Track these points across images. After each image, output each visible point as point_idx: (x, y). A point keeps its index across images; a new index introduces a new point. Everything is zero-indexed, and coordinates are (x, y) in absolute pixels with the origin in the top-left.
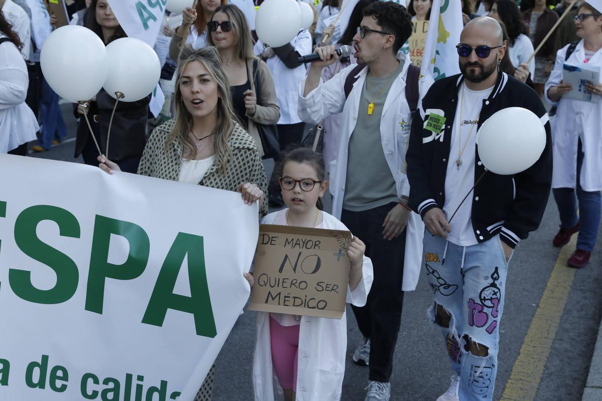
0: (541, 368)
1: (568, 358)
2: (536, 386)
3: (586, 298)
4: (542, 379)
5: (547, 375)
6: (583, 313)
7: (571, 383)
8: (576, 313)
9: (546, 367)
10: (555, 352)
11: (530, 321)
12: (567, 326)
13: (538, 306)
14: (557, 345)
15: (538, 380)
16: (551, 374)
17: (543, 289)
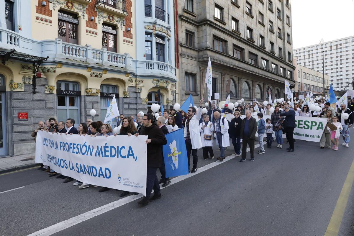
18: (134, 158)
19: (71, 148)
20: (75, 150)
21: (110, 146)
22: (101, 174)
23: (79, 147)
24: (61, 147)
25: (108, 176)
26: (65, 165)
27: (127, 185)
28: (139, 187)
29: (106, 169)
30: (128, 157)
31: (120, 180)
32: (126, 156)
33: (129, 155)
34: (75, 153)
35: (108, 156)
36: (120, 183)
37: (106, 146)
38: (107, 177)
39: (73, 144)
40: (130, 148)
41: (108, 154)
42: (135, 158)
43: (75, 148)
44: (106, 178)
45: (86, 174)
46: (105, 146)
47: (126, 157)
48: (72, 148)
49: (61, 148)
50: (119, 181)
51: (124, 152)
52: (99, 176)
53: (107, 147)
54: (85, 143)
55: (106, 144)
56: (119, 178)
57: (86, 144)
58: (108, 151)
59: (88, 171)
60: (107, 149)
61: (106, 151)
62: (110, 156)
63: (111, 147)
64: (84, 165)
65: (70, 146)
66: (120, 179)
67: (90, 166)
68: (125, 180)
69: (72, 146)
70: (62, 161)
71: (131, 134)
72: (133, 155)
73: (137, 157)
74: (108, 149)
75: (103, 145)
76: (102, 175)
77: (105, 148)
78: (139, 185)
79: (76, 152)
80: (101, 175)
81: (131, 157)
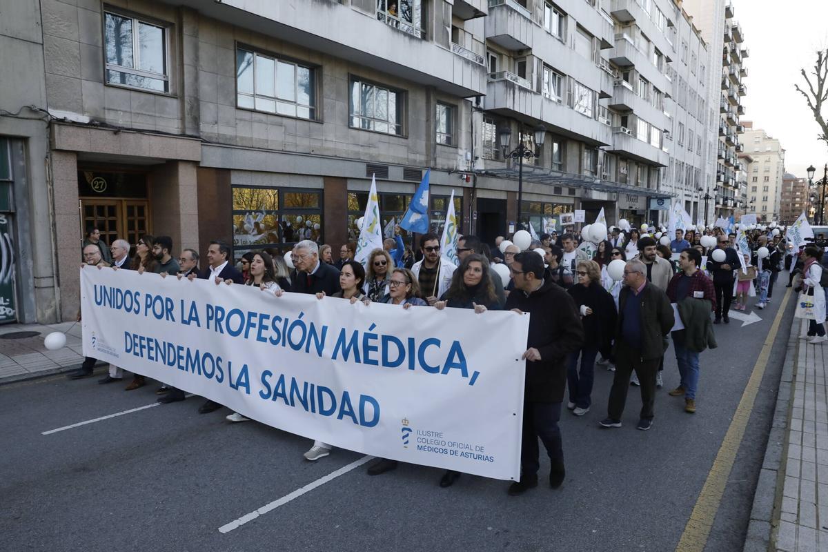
0: (734, 455)
1: (751, 451)
2: (731, 465)
3: (761, 417)
4: (735, 462)
5: (738, 460)
6: (759, 425)
7: (752, 465)
8: (755, 426)
9: (737, 455)
10: (742, 447)
11: (728, 428)
12: (750, 432)
13: (732, 420)
14: (744, 443)
15: (733, 462)
16: (740, 459)
17: (735, 410)
18: (465, 374)
19: (254, 325)
20: (264, 334)
21: (383, 336)
22: (348, 410)
23: (280, 325)
24: (209, 318)
25: (369, 418)
26: (217, 372)
27: (433, 450)
28: (479, 457)
29: (364, 398)
30: (445, 372)
31: (407, 435)
32: (439, 367)
33: (449, 364)
34: (268, 340)
35: (375, 363)
36: (407, 442)
37: (373, 332)
38: (364, 423)
39: (258, 316)
40: (456, 347)
41: (375, 356)
42: (471, 374)
43: (266, 328)
44: (361, 424)
45: (293, 405)
46: (369, 332)
47: (441, 370)
48: (257, 326)
49: (210, 321)
50: (404, 437)
51: (435, 356)
52: (340, 417)
53: (375, 337)
54: (300, 317)
55: (373, 326)
56: (404, 429)
57: (301, 319)
58: (375, 349)
59: (302, 396)
60: (371, 342)
61: (367, 348)
62: (380, 362)
63: (386, 339)
64: (293, 379)
65: (249, 319)
66: (406, 432)
67: (312, 386)
68: (426, 437)
69: (255, 320)
70: (208, 360)
71: (483, 307)
72: (463, 367)
73: (476, 374)
74: (378, 343)
75: (363, 330)
76: (351, 413)
77: (367, 336)
78: (479, 453)
79: (271, 338)
80: (347, 413)
81: (455, 372)
